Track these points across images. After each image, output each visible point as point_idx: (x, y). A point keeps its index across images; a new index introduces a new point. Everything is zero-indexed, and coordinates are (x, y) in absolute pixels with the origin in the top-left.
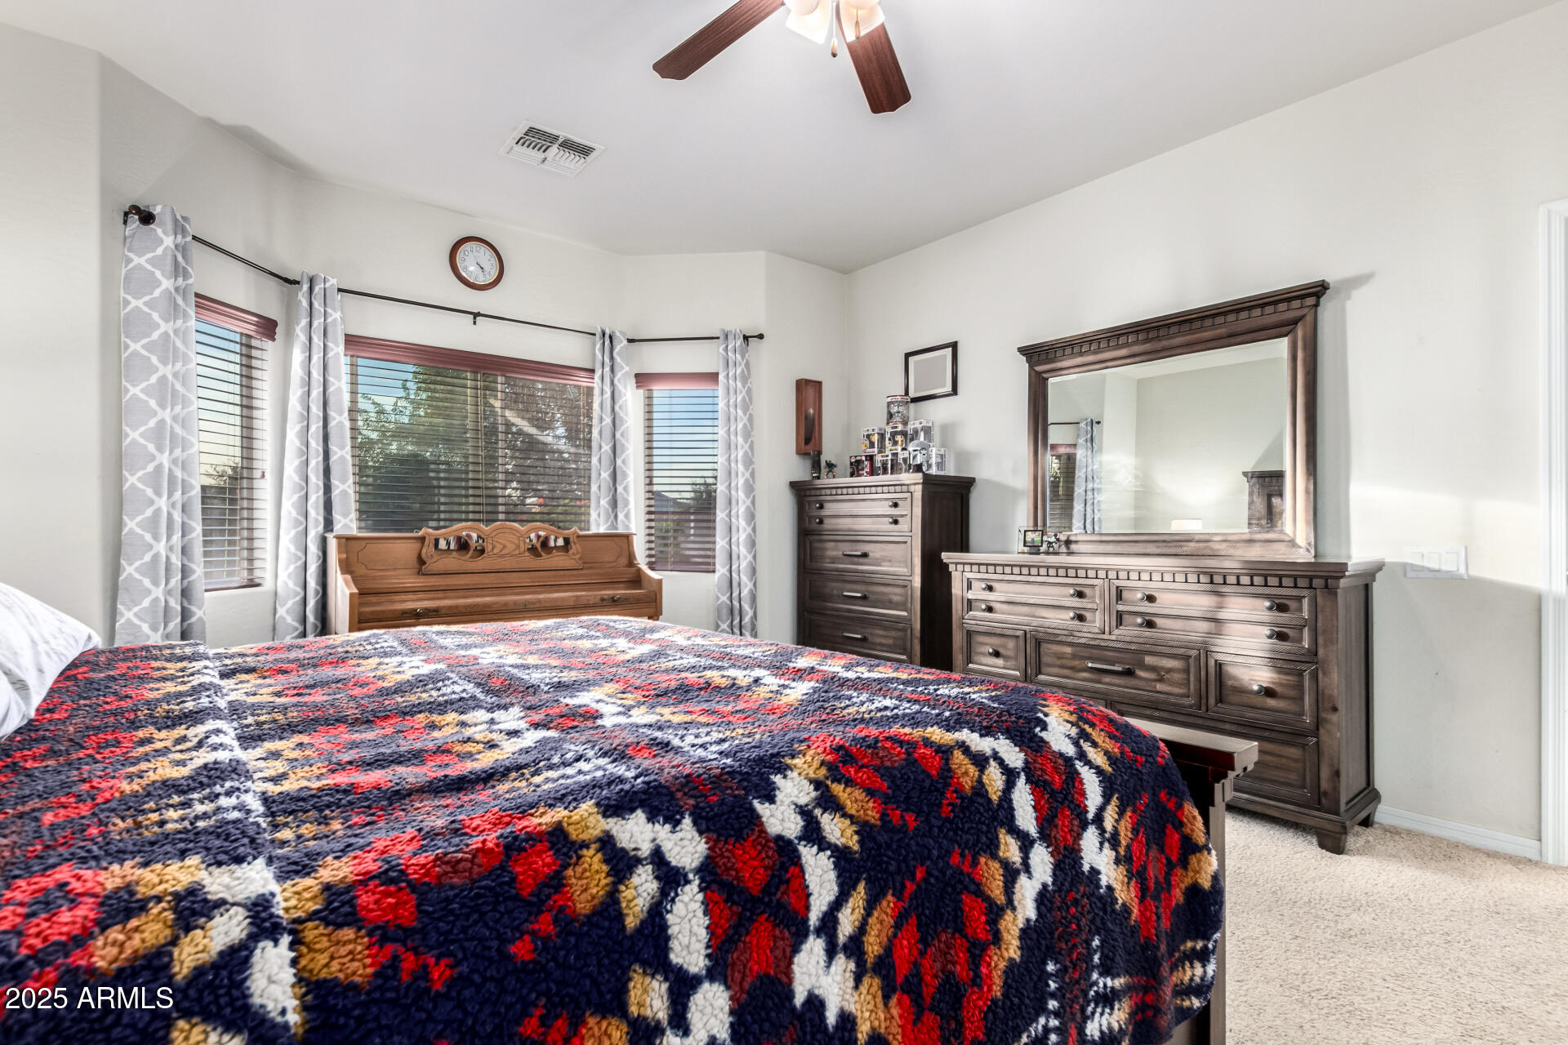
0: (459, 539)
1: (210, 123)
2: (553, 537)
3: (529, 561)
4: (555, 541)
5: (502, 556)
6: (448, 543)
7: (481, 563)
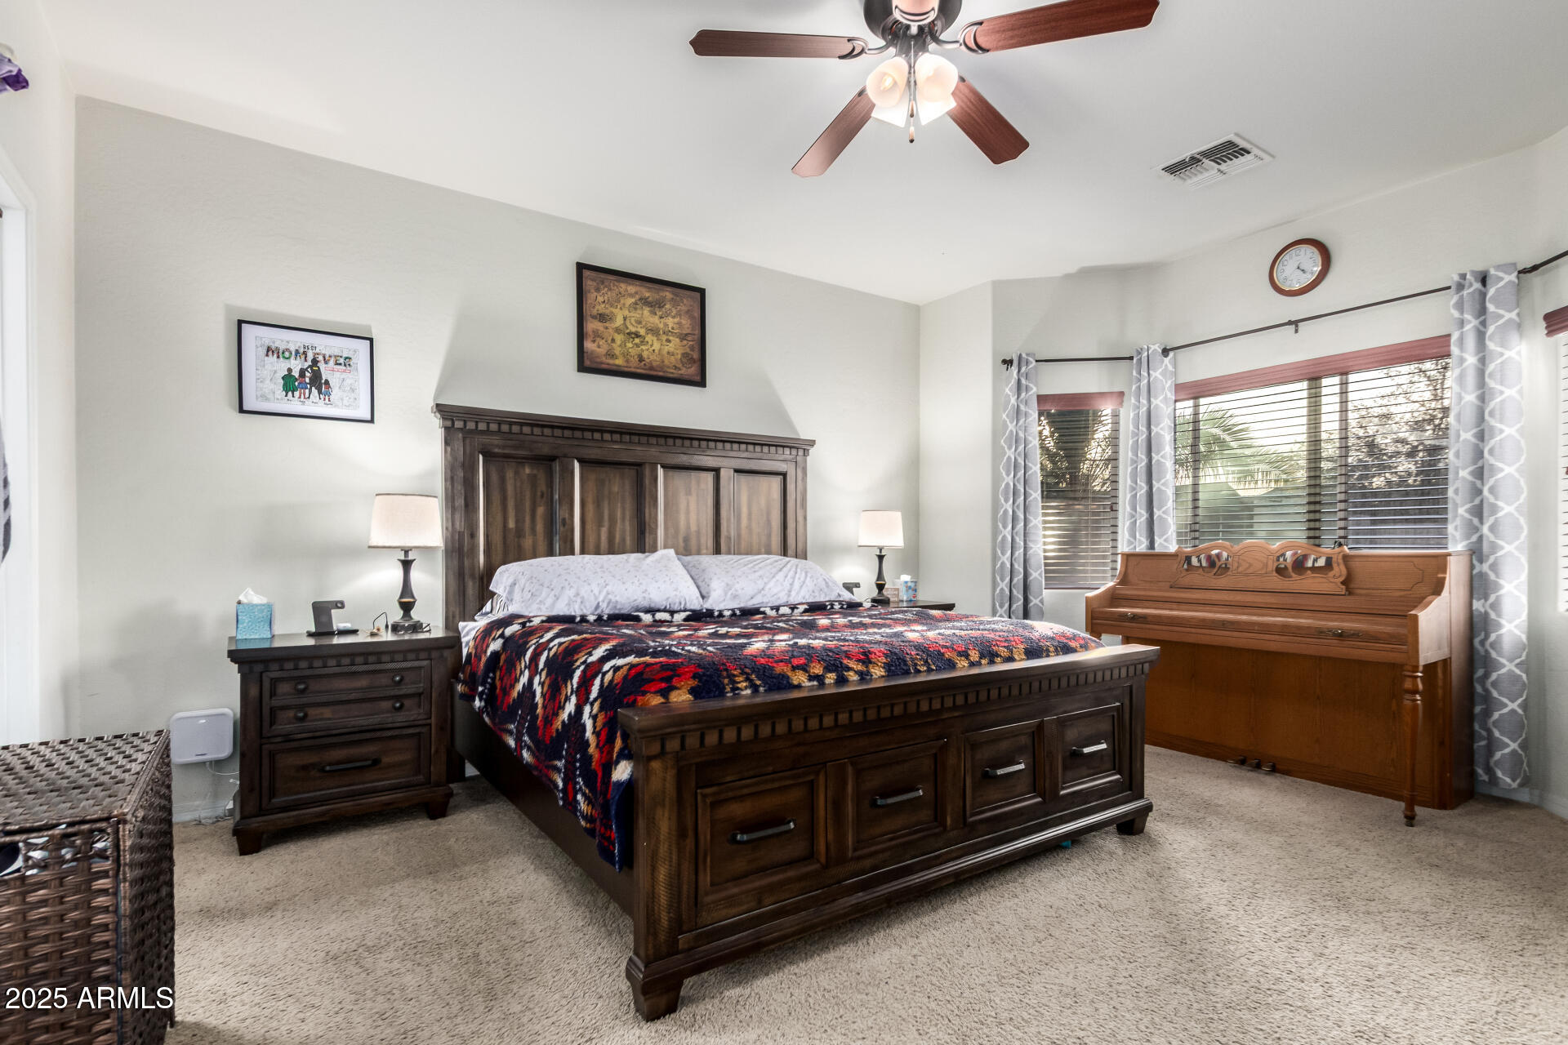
0: (1209, 558)
1: (1068, 277)
2: (1313, 557)
3: (1277, 582)
4: (1315, 560)
5: (1247, 575)
6: (1200, 561)
7: (1222, 582)
